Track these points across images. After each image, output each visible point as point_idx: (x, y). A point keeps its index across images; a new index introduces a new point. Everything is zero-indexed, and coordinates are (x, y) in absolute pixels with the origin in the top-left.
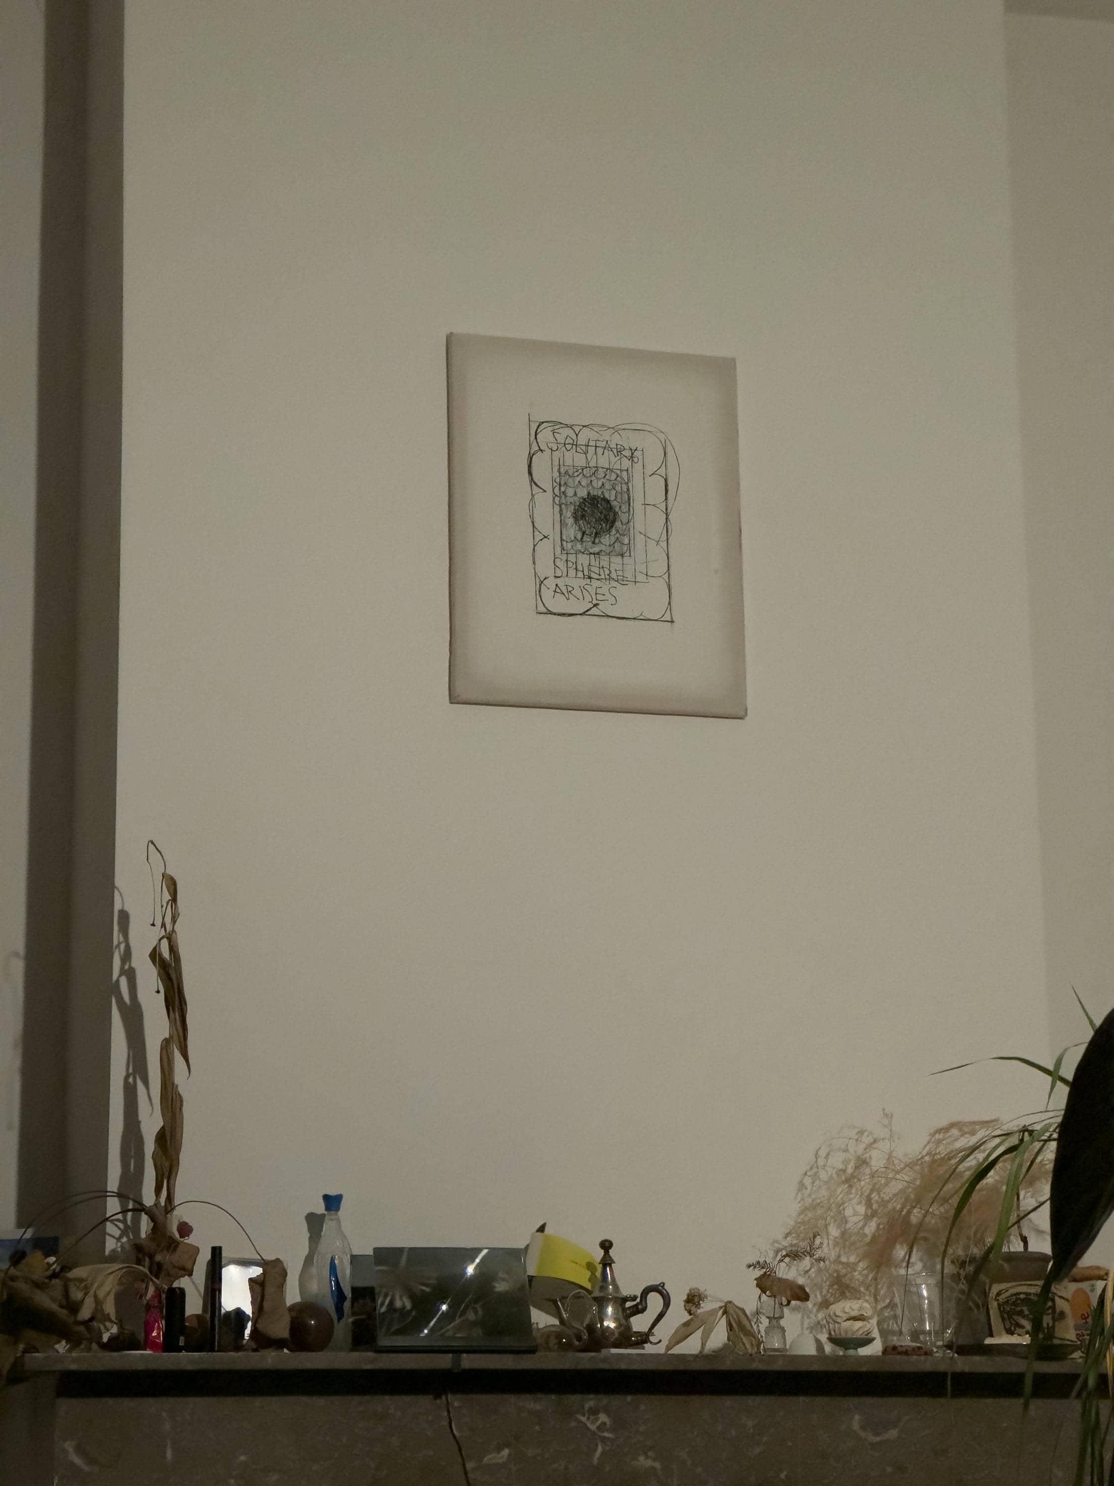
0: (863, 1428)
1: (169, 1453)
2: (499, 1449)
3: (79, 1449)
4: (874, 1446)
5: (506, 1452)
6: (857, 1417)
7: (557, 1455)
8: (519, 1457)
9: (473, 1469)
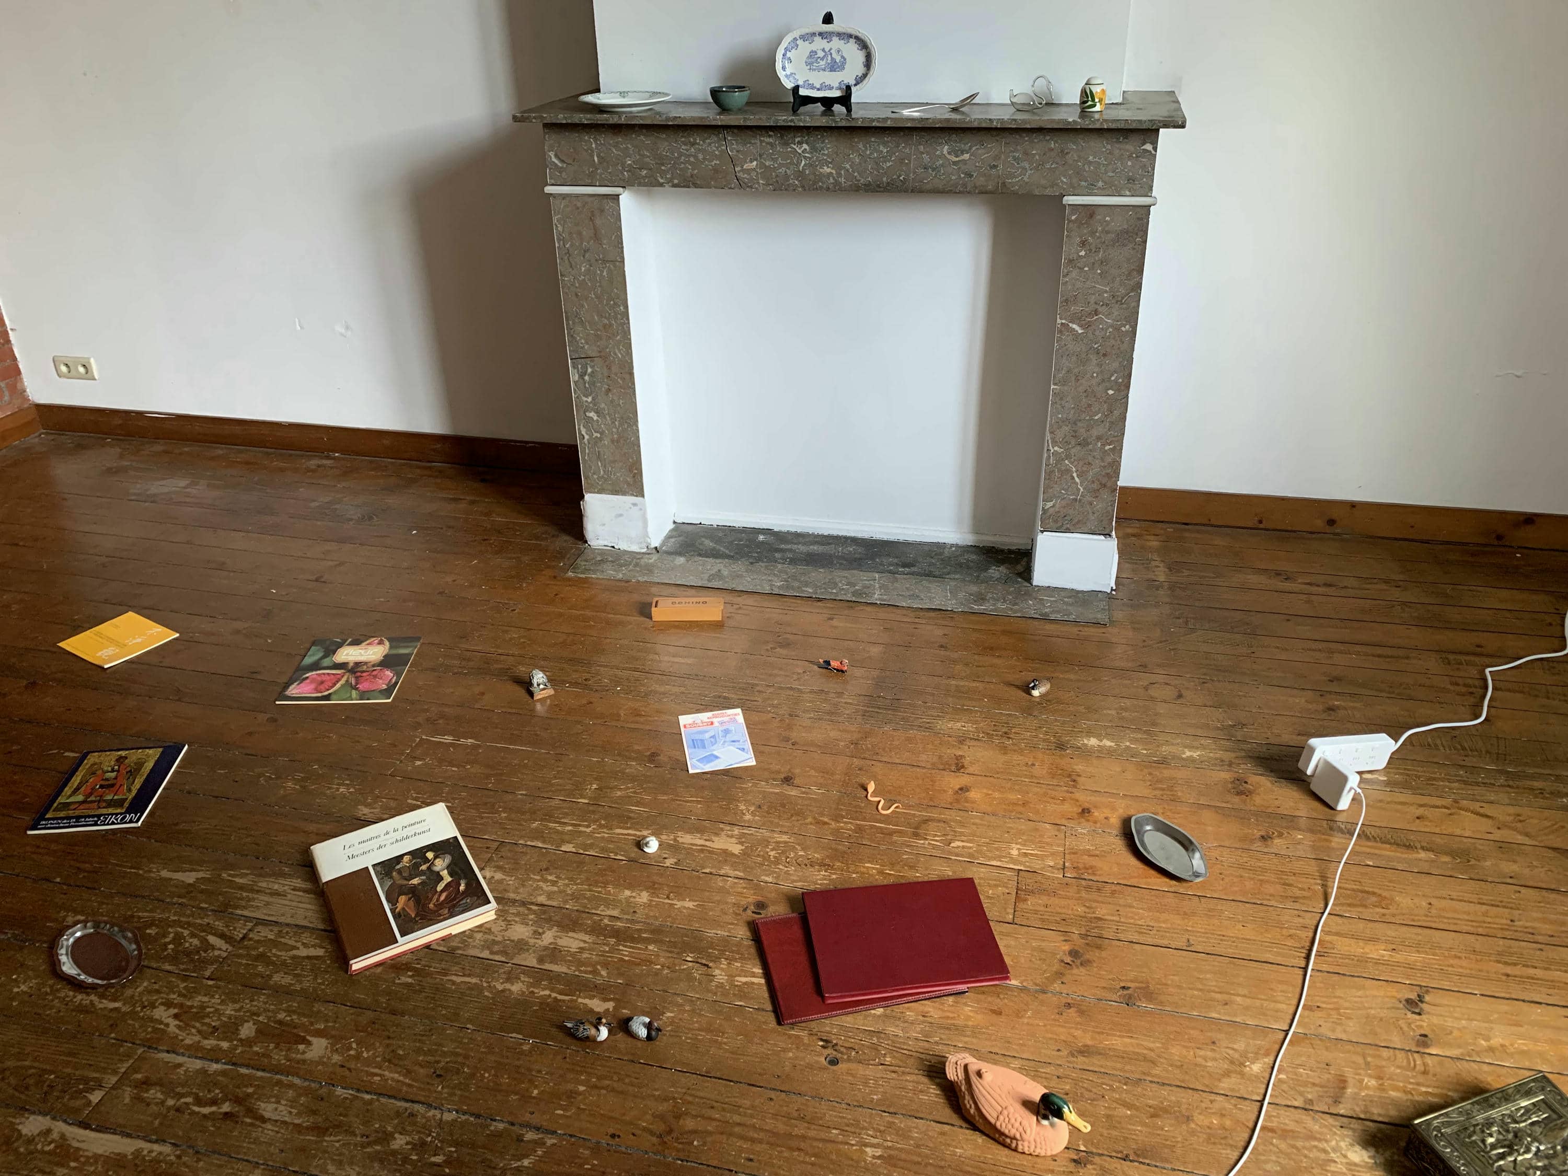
0: (949, 153)
1: (596, 159)
2: (751, 162)
3: (556, 156)
4: (955, 163)
5: (755, 163)
6: (946, 147)
7: (781, 165)
8: (761, 165)
9: (739, 172)
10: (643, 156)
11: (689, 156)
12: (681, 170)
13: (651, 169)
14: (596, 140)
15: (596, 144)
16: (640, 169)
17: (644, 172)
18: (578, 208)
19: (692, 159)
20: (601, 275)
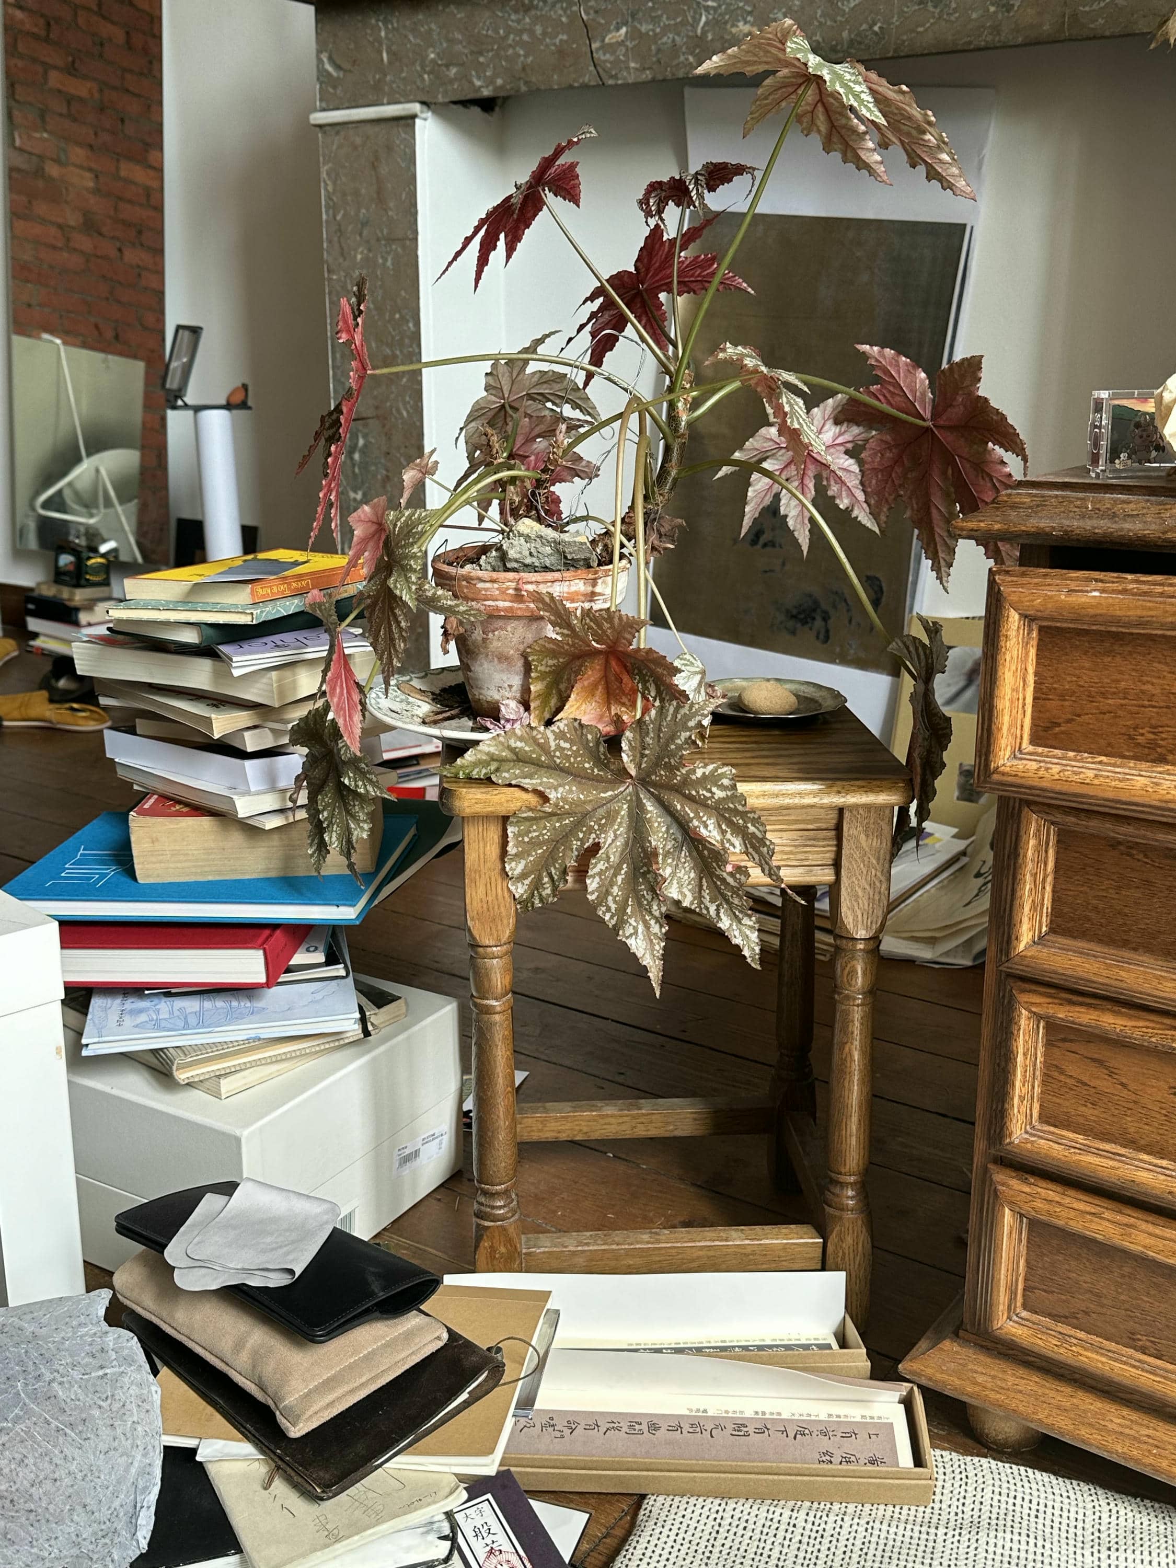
1: (385, 56)
2: (618, 29)
3: (331, 59)
5: (623, 30)
7: (666, 29)
8: (634, 34)
9: (598, 49)
10: (451, 41)
11: (521, 32)
12: (507, 58)
13: (463, 64)
14: (385, 22)
15: (386, 28)
16: (447, 66)
17: (453, 71)
18: (355, 148)
19: (525, 37)
20: (384, 264)
